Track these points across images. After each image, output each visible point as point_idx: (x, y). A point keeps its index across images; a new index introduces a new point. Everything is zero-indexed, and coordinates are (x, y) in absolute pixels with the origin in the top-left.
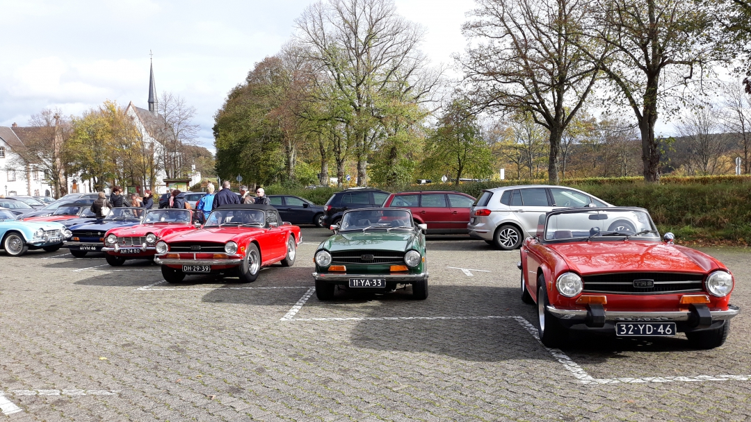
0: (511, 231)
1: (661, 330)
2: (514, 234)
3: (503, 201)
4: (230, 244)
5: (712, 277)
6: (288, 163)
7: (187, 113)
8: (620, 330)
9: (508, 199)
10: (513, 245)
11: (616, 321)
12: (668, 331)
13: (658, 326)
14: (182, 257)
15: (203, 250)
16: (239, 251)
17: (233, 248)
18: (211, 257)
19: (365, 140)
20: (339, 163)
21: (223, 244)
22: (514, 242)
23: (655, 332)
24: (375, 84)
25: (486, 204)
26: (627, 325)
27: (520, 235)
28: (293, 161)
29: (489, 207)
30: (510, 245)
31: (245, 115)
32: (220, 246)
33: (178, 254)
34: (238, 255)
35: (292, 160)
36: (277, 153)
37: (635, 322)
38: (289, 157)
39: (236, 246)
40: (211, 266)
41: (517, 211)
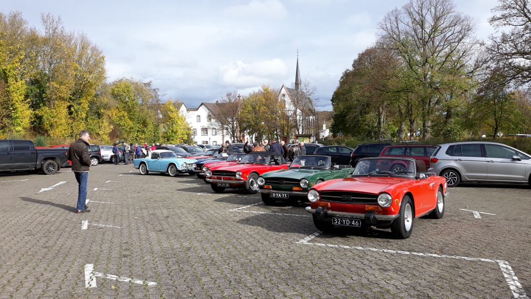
0: (452, 174)
1: (353, 223)
2: (454, 176)
3: (447, 153)
4: (238, 173)
5: (380, 197)
6: (379, 123)
7: (311, 91)
8: (334, 222)
9: (450, 152)
10: (453, 184)
11: (332, 216)
12: (357, 224)
13: (352, 221)
14: (218, 178)
15: (226, 175)
16: (242, 176)
17: (239, 175)
18: (230, 179)
19: (429, 105)
20: (412, 122)
21: (235, 173)
22: (454, 182)
23: (351, 224)
24: (437, 64)
25: (435, 155)
26: (337, 219)
27: (459, 176)
28: (383, 122)
29: (436, 157)
30: (451, 183)
31: (350, 91)
32: (233, 174)
33: (216, 176)
34: (242, 179)
35: (382, 120)
36: (371, 116)
37: (342, 218)
38: (380, 119)
39: (241, 174)
40: (230, 184)
41: (457, 160)
